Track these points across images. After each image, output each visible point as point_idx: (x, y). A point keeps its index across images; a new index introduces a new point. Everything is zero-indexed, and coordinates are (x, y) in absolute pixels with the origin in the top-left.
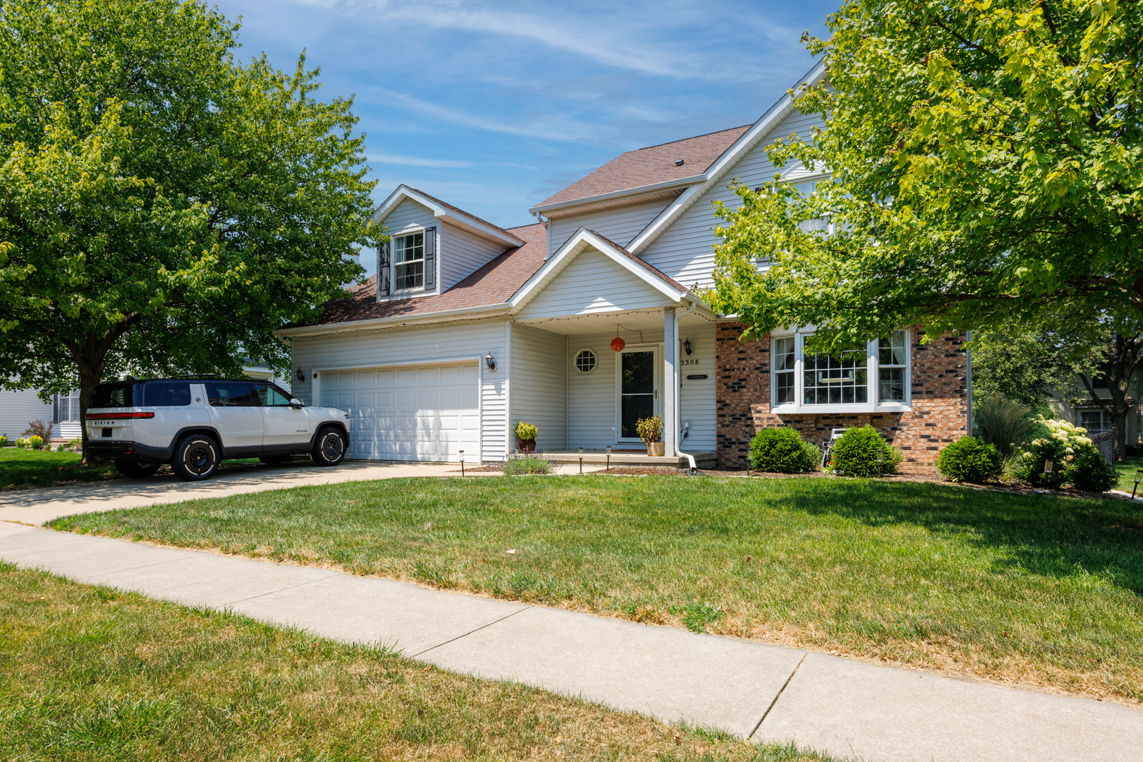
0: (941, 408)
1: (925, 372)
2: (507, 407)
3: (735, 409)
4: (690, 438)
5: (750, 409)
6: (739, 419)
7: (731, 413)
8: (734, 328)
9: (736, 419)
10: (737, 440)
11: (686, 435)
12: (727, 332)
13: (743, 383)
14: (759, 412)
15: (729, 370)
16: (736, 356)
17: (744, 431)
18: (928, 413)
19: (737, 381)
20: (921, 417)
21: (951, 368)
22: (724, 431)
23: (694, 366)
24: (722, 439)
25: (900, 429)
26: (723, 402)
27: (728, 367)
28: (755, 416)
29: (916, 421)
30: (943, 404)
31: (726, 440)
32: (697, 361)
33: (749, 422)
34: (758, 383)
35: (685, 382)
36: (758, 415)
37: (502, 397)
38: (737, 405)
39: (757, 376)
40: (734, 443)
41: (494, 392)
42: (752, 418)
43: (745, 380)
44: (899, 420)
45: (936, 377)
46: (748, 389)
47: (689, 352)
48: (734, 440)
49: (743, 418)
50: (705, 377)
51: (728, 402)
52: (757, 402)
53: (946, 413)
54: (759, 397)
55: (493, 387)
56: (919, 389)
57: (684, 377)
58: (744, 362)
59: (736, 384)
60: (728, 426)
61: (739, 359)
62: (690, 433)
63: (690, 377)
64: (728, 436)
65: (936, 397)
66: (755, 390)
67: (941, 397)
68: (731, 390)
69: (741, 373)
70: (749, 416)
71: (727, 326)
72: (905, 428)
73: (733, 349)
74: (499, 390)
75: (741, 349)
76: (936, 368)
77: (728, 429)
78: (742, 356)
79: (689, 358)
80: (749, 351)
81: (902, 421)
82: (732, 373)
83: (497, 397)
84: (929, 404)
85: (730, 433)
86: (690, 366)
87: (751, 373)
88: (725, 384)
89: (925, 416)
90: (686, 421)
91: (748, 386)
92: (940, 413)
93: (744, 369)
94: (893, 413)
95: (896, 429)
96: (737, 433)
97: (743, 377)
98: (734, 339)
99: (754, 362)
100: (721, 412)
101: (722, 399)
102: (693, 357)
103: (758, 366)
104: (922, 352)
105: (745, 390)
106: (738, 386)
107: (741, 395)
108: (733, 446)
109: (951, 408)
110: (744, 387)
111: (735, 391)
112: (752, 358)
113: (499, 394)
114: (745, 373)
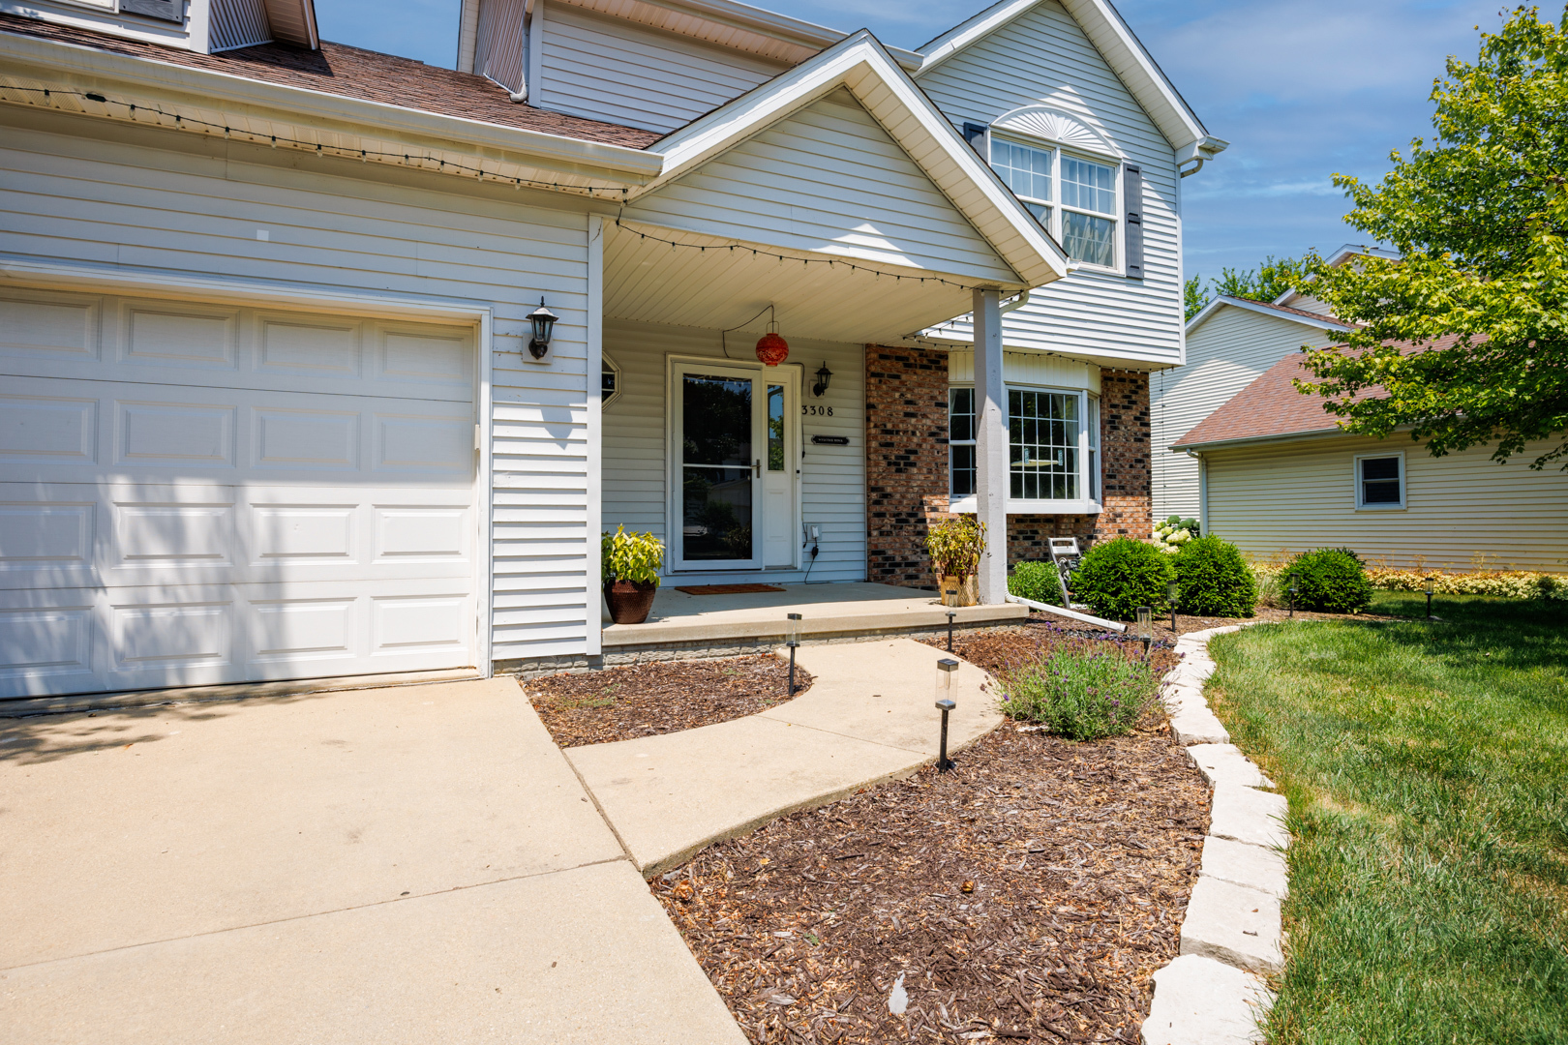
0: (1131, 509)
1: (1117, 460)
2: (594, 482)
3: (900, 502)
4: (820, 557)
5: (922, 503)
6: (906, 521)
7: (893, 510)
8: (898, 358)
9: (901, 521)
10: (904, 558)
11: (815, 552)
12: (888, 363)
13: (912, 458)
14: (934, 509)
15: (890, 432)
16: (901, 408)
17: (913, 542)
18: (1120, 515)
19: (902, 453)
20: (1114, 521)
21: (1139, 456)
22: (883, 543)
23: (825, 418)
24: (880, 559)
25: (1096, 538)
26: (882, 489)
27: (889, 426)
28: (930, 515)
29: (1110, 525)
30: (1134, 504)
31: (887, 559)
32: (830, 410)
33: (920, 527)
34: (934, 458)
35: (811, 447)
36: (933, 515)
37: (572, 450)
38: (903, 497)
39: (932, 447)
40: (899, 565)
41: (543, 433)
42: (924, 521)
43: (915, 452)
44: (1094, 525)
45: (1127, 467)
46: (920, 469)
47: (819, 390)
48: (898, 559)
49: (912, 520)
50: (844, 441)
51: (889, 490)
52: (932, 493)
53: (1135, 516)
54: (935, 483)
55: (537, 415)
56: (1113, 482)
57: (808, 439)
58: (913, 420)
59: (902, 458)
60: (889, 533)
61: (907, 415)
62: (821, 548)
63: (818, 440)
64: (890, 553)
65: (1127, 494)
66: (930, 471)
67: (1132, 495)
68: (893, 469)
69: (909, 440)
70: (920, 515)
71: (887, 352)
72: (1100, 536)
73: (897, 395)
74: (560, 428)
75: (909, 396)
76: (1127, 454)
77: (889, 539)
78: (910, 409)
79: (817, 402)
80: (921, 403)
81: (1098, 525)
82: (895, 439)
83: (554, 449)
84: (1121, 503)
85: (891, 546)
86: (818, 418)
87: (924, 440)
88: (885, 457)
89: (1118, 520)
90: (815, 524)
91: (919, 464)
92: (1131, 516)
93: (914, 433)
94: (1089, 515)
95: (1091, 537)
96: (903, 546)
97: (913, 446)
98: (897, 377)
99: (929, 422)
100: (878, 509)
101: (881, 484)
102: (825, 400)
103: (934, 430)
104: (1115, 432)
105: (915, 470)
106: (903, 463)
107: (909, 480)
108: (898, 570)
109: (1140, 509)
110: (913, 465)
111: (899, 471)
112: (924, 416)
113: (563, 441)
114: (915, 440)
